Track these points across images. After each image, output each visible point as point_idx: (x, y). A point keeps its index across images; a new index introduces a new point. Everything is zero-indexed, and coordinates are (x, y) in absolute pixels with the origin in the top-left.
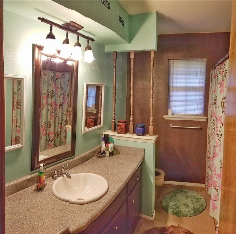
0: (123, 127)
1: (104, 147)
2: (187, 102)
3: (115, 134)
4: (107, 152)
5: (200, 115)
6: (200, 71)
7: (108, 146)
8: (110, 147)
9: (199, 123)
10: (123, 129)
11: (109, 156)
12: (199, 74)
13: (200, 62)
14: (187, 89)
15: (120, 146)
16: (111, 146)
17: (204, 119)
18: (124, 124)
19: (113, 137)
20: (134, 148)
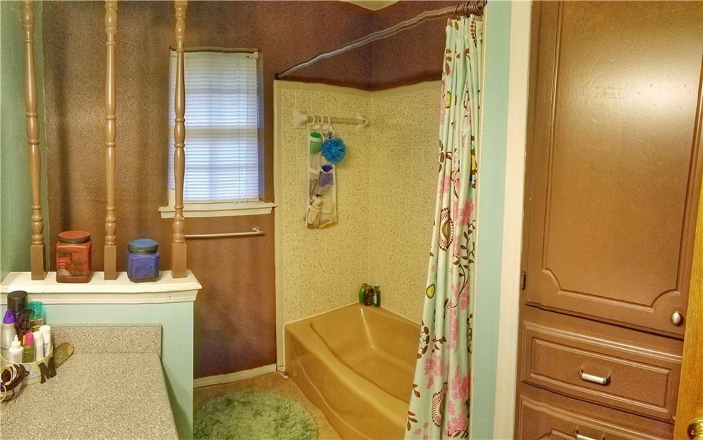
0: (84, 257)
1: (15, 347)
2: (219, 168)
3: (49, 284)
4: (33, 369)
5: (253, 201)
6: (246, 84)
7: (32, 342)
8: (39, 345)
9: (254, 220)
10: (81, 264)
11: (43, 381)
12: (244, 93)
13: (246, 61)
14: (213, 134)
15: (75, 327)
16: (42, 335)
17: (264, 209)
18: (83, 247)
19: (43, 300)
20: (125, 327)
